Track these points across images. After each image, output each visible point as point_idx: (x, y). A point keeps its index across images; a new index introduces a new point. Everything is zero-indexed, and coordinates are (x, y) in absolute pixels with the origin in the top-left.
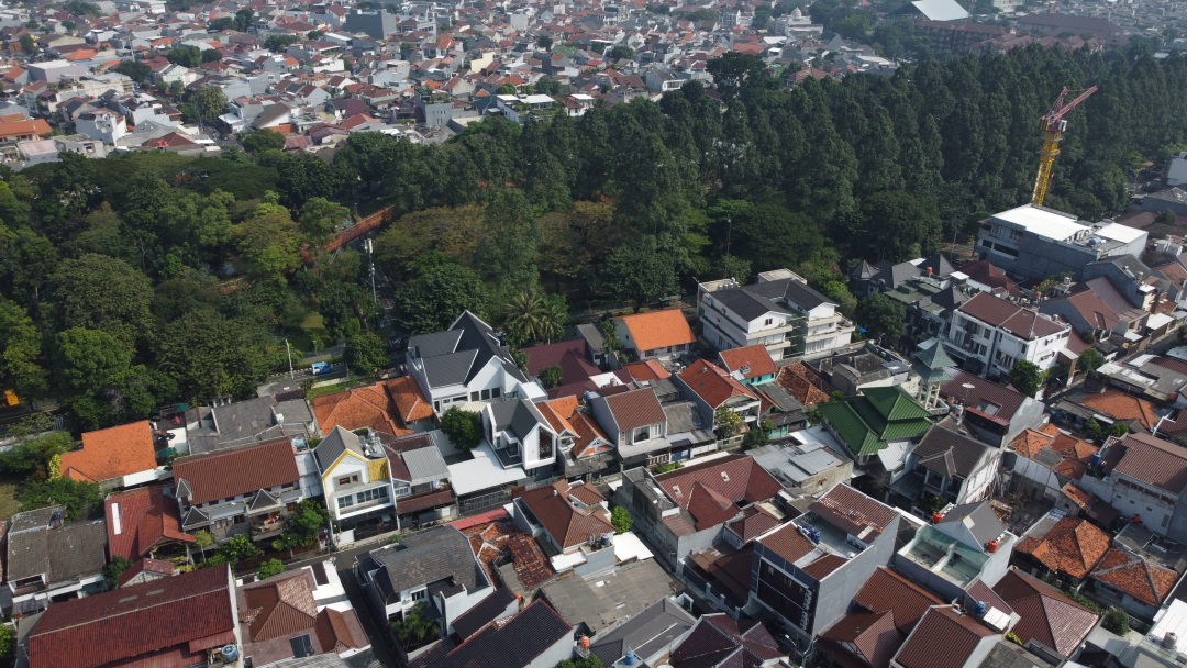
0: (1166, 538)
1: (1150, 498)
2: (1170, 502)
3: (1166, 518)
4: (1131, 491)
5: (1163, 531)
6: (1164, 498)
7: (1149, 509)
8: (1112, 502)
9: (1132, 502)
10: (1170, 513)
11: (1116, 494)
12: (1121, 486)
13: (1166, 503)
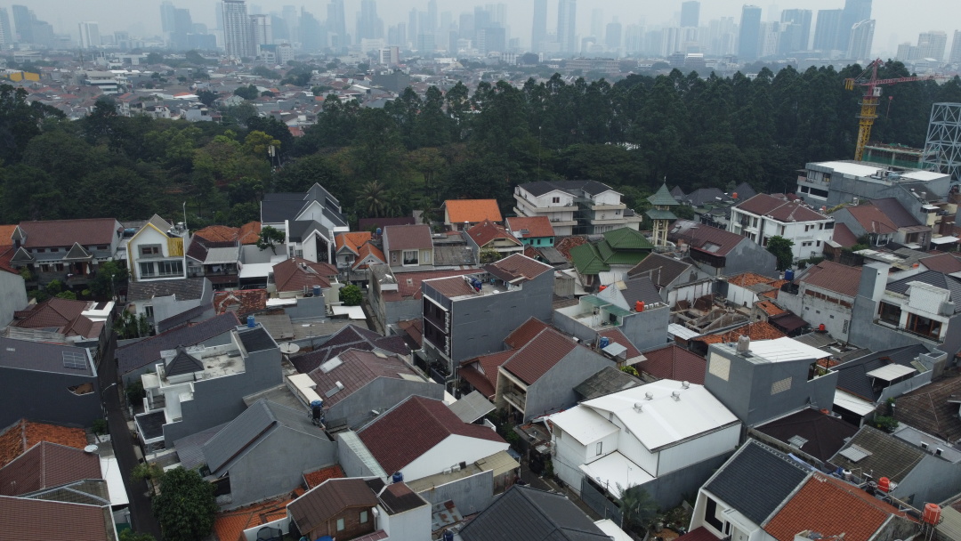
0: (848, 344)
1: (831, 305)
2: (847, 305)
3: (846, 322)
4: (817, 300)
5: (844, 338)
6: (843, 303)
7: (832, 317)
8: (802, 315)
9: (818, 312)
10: (848, 318)
11: (805, 306)
12: (808, 296)
13: (844, 307)
